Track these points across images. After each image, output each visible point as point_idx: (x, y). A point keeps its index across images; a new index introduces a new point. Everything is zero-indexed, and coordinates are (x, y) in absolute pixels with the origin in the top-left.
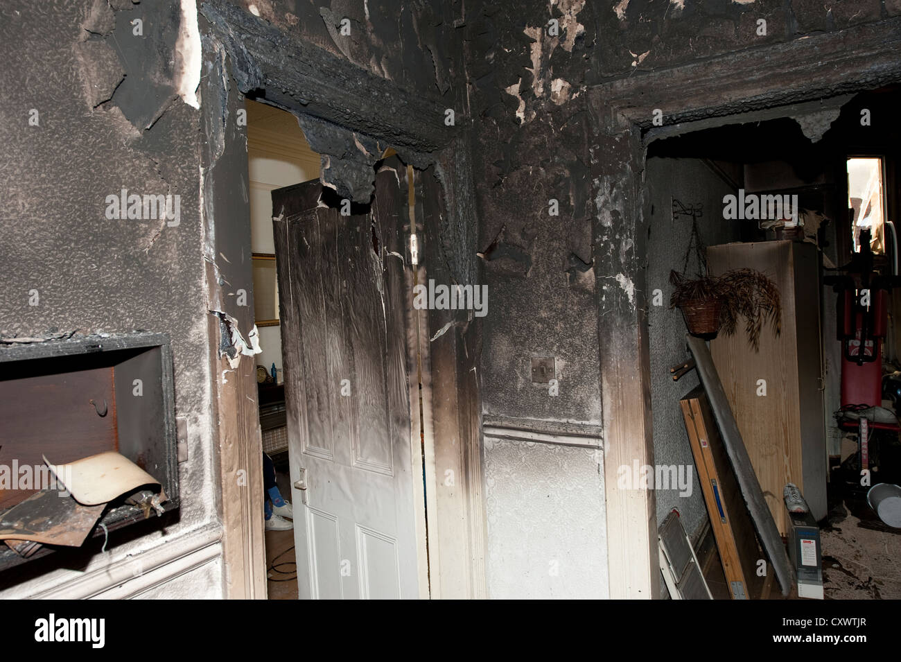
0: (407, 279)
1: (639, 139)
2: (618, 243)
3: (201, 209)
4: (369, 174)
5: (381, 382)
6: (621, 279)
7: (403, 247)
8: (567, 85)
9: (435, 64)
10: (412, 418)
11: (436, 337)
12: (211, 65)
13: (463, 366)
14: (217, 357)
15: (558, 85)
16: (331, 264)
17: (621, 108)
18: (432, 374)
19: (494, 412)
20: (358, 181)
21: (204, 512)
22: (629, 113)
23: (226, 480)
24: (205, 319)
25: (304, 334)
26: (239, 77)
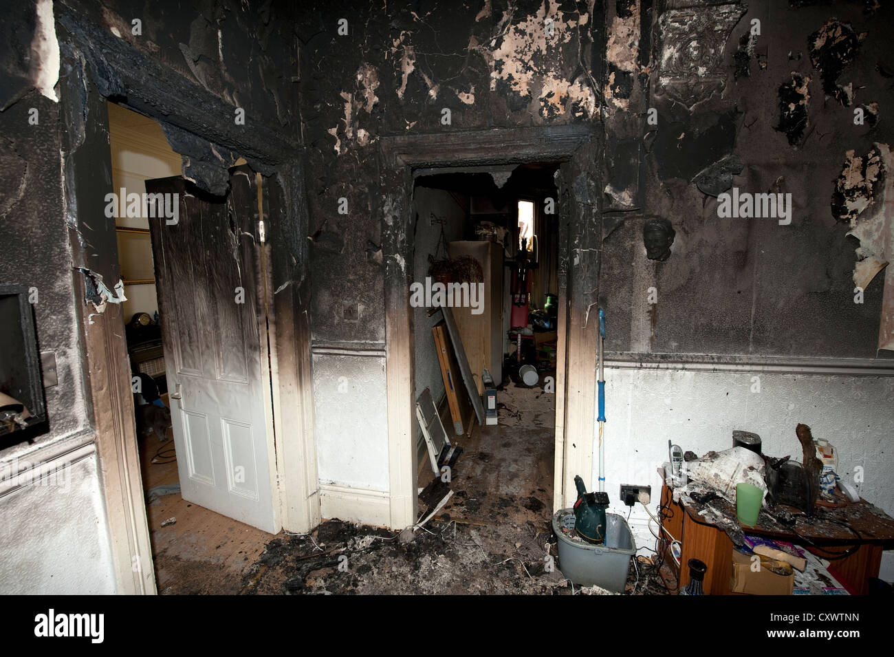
0: (256, 252)
1: (410, 174)
2: (396, 235)
3: (63, 185)
4: (224, 175)
5: (238, 321)
6: (398, 257)
7: (254, 229)
8: (367, 134)
9: (277, 104)
10: (261, 345)
11: (278, 291)
12: (70, 68)
13: (297, 311)
14: (83, 304)
15: (362, 133)
16: (197, 238)
17: (400, 154)
18: (275, 316)
19: (319, 339)
20: (215, 178)
21: (77, 422)
22: (404, 157)
23: (96, 397)
24: (70, 274)
25: (176, 288)
26: (99, 83)
